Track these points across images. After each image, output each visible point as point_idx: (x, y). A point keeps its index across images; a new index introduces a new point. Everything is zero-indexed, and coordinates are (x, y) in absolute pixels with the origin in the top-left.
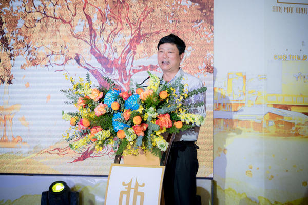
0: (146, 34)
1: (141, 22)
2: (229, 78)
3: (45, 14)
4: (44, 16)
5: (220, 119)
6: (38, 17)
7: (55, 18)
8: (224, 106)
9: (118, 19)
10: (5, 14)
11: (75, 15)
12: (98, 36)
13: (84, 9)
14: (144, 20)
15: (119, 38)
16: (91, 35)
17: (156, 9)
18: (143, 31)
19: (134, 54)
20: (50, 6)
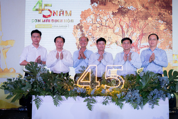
0: (145, 33)
1: (143, 29)
3: (101, 24)
4: (101, 25)
5: (177, 66)
6: (98, 25)
7: (106, 26)
9: (134, 27)
10: (84, 23)
11: (116, 25)
12: (126, 34)
13: (119, 23)
14: (144, 28)
15: (135, 34)
16: (123, 33)
17: (149, 24)
18: (144, 32)
19: (141, 41)
20: (104, 21)
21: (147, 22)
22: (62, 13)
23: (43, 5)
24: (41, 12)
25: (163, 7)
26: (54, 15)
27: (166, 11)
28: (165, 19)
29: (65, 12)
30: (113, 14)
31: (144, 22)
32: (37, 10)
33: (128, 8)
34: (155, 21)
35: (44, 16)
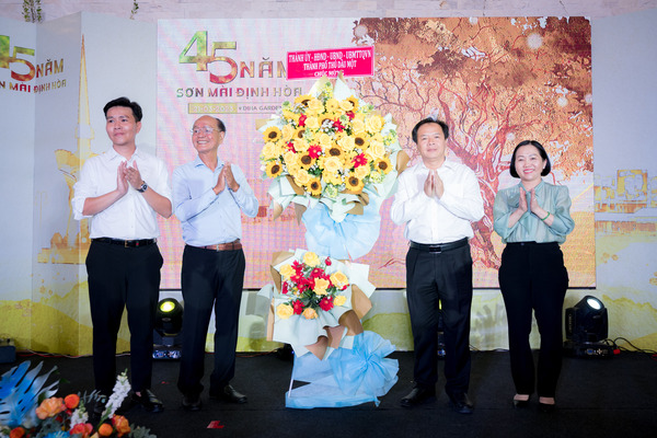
0: (516, 126)
1: (509, 112)
2: (619, 175)
3: (386, 99)
4: (384, 101)
5: (606, 222)
6: (377, 102)
7: (400, 105)
8: (611, 207)
9: (482, 108)
11: (428, 102)
12: (457, 127)
13: (439, 95)
14: (513, 109)
15: (483, 130)
17: (528, 98)
18: (512, 123)
19: (502, 148)
20: (393, 90)
21: (520, 92)
22: (266, 67)
23: (211, 46)
24: (204, 66)
25: (566, 47)
26: (242, 75)
27: (575, 60)
28: (575, 85)
29: (275, 65)
30: (420, 68)
31: (511, 93)
32: (192, 60)
33: (464, 52)
34: (544, 90)
35: (214, 78)
